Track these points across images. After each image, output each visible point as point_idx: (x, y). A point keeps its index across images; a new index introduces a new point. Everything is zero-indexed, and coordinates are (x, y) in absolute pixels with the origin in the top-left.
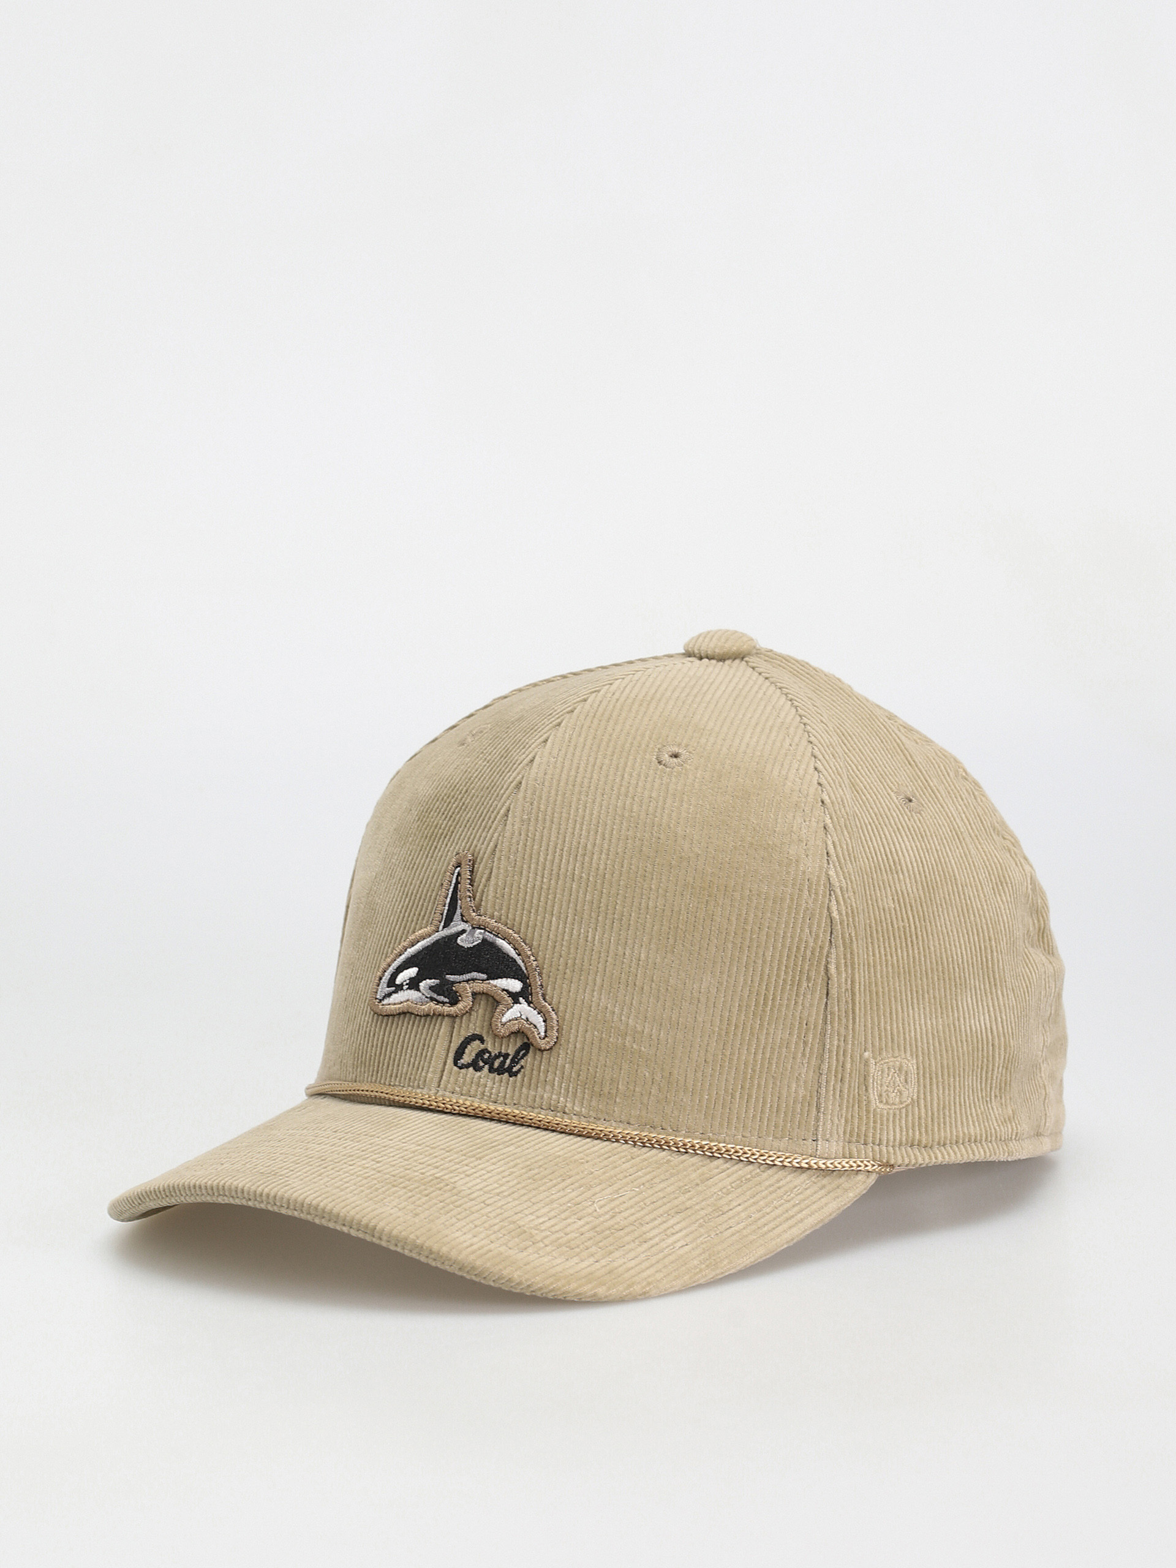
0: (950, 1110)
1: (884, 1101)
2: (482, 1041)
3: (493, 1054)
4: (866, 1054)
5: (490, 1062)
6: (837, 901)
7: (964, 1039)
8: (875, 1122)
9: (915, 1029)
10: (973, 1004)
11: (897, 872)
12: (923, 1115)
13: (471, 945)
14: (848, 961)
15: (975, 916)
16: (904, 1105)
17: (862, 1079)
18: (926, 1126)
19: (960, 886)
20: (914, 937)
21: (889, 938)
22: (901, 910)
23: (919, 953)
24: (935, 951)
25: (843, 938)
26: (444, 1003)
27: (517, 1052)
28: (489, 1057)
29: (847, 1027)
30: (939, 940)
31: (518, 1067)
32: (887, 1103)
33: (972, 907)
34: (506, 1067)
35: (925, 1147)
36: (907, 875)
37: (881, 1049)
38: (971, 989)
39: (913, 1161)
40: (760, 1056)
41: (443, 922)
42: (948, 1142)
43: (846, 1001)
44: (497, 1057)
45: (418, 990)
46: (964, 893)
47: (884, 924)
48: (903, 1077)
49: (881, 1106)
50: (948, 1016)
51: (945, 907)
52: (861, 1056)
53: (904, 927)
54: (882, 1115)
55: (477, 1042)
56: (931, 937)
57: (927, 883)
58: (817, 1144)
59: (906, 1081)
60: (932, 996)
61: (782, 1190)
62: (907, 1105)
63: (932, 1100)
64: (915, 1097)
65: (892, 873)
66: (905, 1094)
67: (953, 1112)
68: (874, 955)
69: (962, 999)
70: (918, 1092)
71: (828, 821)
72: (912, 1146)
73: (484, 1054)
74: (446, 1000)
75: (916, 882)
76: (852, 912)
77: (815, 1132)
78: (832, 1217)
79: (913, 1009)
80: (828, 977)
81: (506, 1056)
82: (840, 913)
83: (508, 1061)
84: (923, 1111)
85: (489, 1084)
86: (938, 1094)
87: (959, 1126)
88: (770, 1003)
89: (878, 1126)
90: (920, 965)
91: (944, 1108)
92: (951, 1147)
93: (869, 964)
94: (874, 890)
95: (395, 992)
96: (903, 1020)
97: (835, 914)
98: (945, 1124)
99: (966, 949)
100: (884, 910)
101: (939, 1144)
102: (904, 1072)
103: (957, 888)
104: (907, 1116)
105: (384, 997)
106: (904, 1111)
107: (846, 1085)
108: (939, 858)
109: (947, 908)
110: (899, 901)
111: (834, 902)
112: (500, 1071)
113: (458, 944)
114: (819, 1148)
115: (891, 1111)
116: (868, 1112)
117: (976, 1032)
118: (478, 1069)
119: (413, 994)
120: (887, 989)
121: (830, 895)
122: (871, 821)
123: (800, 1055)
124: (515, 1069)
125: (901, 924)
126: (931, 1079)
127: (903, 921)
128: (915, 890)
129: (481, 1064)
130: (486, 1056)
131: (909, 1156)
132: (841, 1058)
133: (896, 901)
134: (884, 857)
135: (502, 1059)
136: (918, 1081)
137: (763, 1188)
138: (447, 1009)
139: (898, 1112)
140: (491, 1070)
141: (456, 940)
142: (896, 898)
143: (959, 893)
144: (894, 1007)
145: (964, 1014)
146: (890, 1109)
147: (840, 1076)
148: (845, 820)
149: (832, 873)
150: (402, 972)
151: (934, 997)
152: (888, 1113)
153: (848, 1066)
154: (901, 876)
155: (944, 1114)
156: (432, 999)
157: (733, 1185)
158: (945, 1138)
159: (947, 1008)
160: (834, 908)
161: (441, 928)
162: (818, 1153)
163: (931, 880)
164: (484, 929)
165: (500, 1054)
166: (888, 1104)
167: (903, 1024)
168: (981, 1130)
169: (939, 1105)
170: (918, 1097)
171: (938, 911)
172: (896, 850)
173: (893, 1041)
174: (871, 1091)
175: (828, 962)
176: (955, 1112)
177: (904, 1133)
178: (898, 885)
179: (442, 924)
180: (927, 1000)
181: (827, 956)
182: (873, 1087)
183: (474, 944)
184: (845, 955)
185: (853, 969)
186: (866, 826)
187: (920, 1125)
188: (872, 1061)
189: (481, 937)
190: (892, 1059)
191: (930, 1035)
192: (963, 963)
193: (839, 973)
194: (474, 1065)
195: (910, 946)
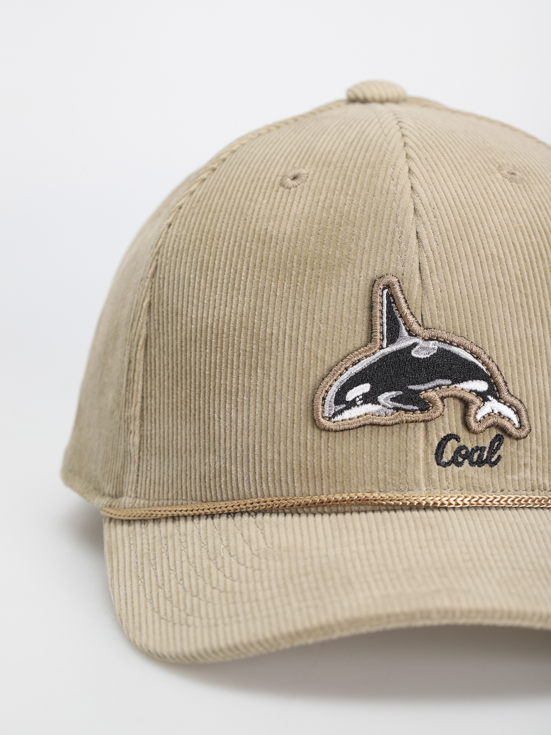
2: (457, 439)
3: (470, 449)
5: (468, 456)
13: (428, 356)
26: (414, 411)
27: (492, 443)
28: (466, 452)
31: (496, 457)
34: (485, 458)
41: (385, 339)
44: (474, 450)
45: (379, 403)
55: (453, 441)
73: (462, 450)
74: (415, 408)
81: (482, 449)
83: (485, 454)
85: (476, 476)
95: (347, 408)
105: (334, 415)
112: (480, 463)
113: (413, 357)
118: (459, 464)
119: (370, 408)
124: (493, 460)
129: (460, 460)
130: (463, 452)
135: (479, 452)
138: (419, 416)
140: (472, 464)
141: (410, 353)
150: (352, 389)
156: (397, 409)
161: (385, 345)
164: (437, 340)
165: (477, 448)
179: (385, 341)
183: (431, 354)
189: (436, 347)
194: (454, 461)
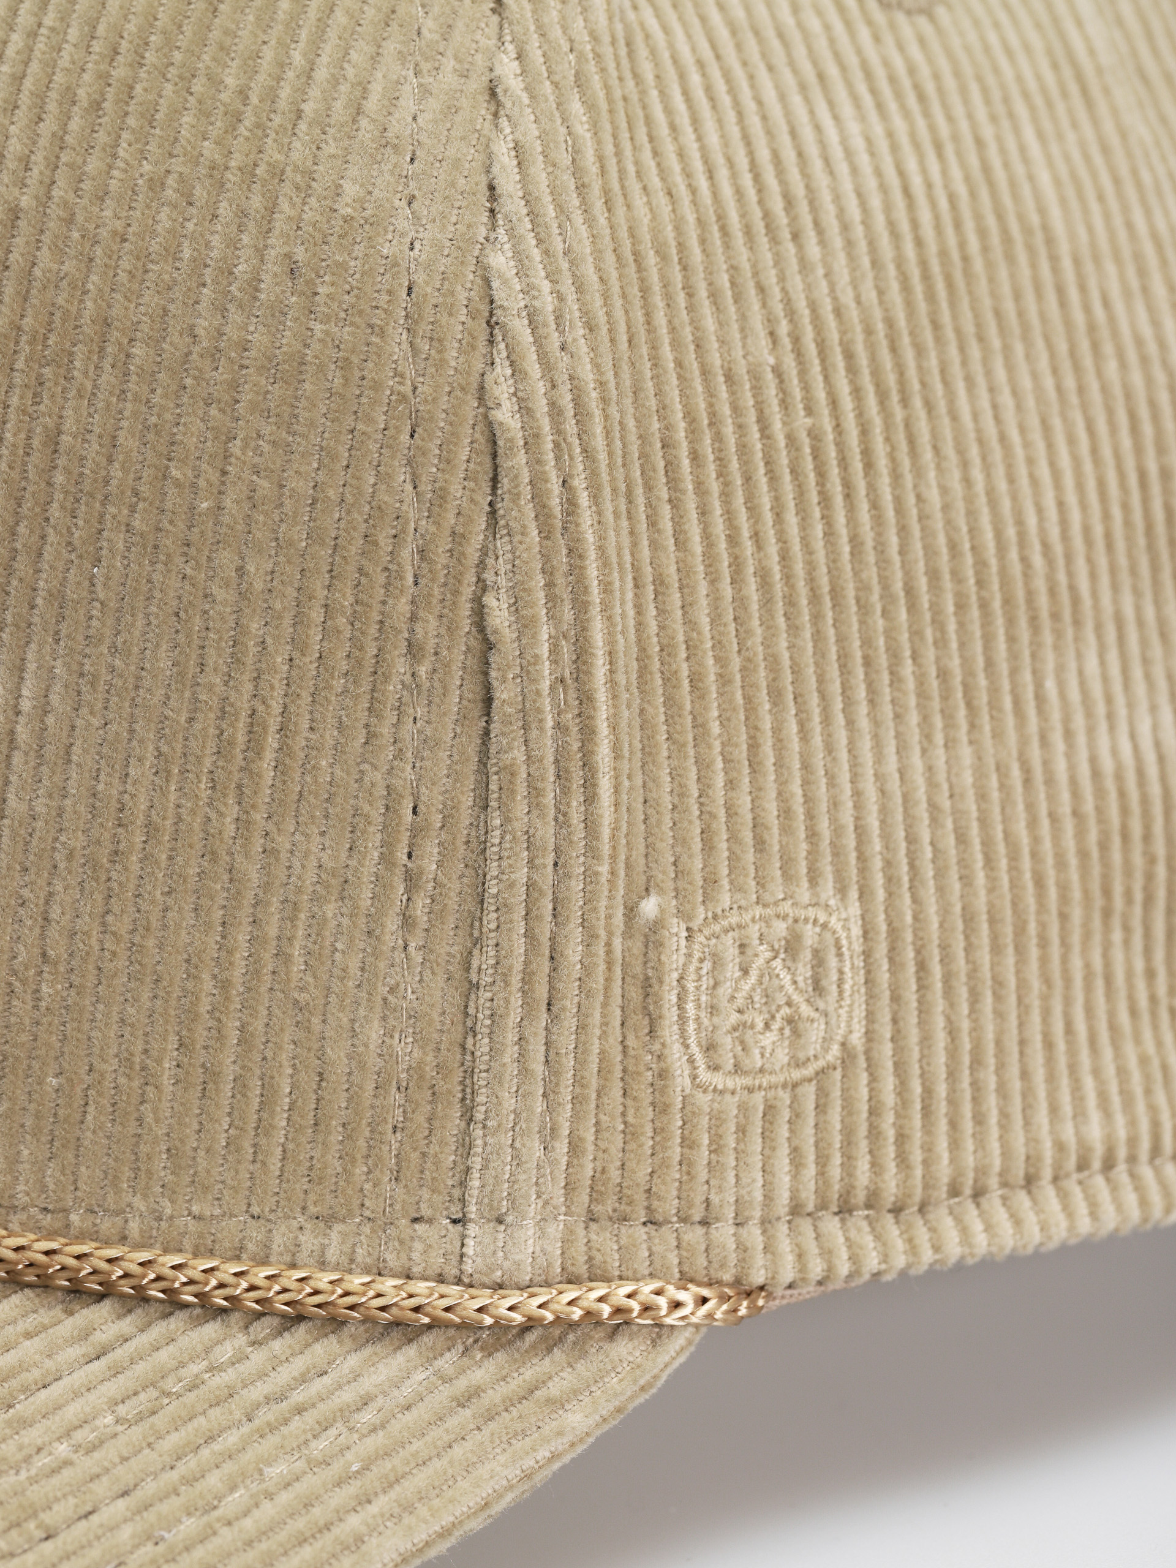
0: (1001, 1067)
1: (729, 1065)
4: (650, 907)
6: (512, 364)
7: (1065, 809)
8: (688, 1143)
9: (857, 794)
10: (1105, 679)
11: (796, 236)
12: (889, 1098)
14: (560, 580)
15: (1123, 365)
16: (809, 1071)
17: (635, 994)
18: (902, 1138)
19: (1067, 264)
20: (857, 466)
21: (748, 479)
22: (803, 372)
23: (878, 520)
24: (946, 508)
25: (538, 498)
29: (562, 819)
30: (965, 465)
32: (738, 1069)
33: (1115, 334)
35: (897, 1210)
36: (838, 243)
37: (711, 881)
38: (1099, 628)
39: (844, 1268)
40: (241, 937)
42: (993, 1182)
43: (558, 725)
46: (1083, 288)
47: (729, 430)
48: (804, 972)
49: (718, 1080)
50: (998, 735)
51: (996, 343)
52: (631, 911)
53: (815, 435)
54: (717, 1119)
56: (928, 456)
57: (923, 264)
58: (463, 1237)
59: (818, 987)
60: (933, 671)
61: (310, 1417)
62: (822, 1072)
63: (926, 1040)
64: (857, 1039)
65: (775, 240)
66: (815, 1034)
67: (1014, 1071)
68: (681, 543)
69: (1060, 669)
70: (870, 1017)
71: (508, 68)
72: (845, 1210)
75: (875, 263)
76: (578, 401)
77: (456, 1193)
78: (497, 1508)
79: (850, 723)
80: (486, 640)
82: (524, 408)
84: (889, 1083)
86: (949, 1020)
87: (1042, 1117)
88: (272, 741)
89: (703, 1155)
90: (883, 562)
91: (977, 1062)
92: (1004, 1199)
93: (660, 582)
94: (691, 308)
96: (806, 766)
97: (506, 415)
98: (979, 1119)
99: (1080, 487)
100: (729, 378)
101: (954, 1191)
102: (807, 955)
103: (1056, 270)
104: (821, 1108)
106: (809, 1092)
107: (570, 1022)
108: (986, 169)
109: (1007, 349)
110: (796, 340)
111: (503, 370)
114: (469, 1250)
115: (758, 1098)
116: (661, 1109)
117: (1119, 777)
120: (736, 662)
121: (491, 342)
122: (707, 54)
123: (392, 923)
125: (802, 422)
126: (922, 967)
127: (809, 411)
128: (870, 295)
131: (827, 1253)
132: (545, 930)
133: (786, 342)
134: (747, 180)
136: (870, 982)
137: (238, 1415)
139: (785, 1097)
142: (783, 328)
143: (1060, 290)
144: (767, 724)
145: (1067, 720)
146: (750, 1090)
147: (542, 992)
148: (581, 58)
149: (500, 261)
151: (943, 675)
152: (743, 1108)
153: (573, 952)
154: (814, 251)
155: (976, 1085)
157: (122, 1410)
158: (981, 1171)
159: (994, 705)
160: (502, 390)
162: (468, 1268)
163: (943, 253)
166: (746, 1073)
167: (806, 783)
168: (1132, 1123)
169: (953, 1053)
170: (870, 1036)
171: (964, 363)
172: (800, 154)
173: (760, 845)
174: (669, 1031)
175: (482, 586)
176: (1025, 1075)
177: (811, 1170)
178: (796, 283)
180: (911, 684)
181: (481, 565)
182: (682, 1019)
184: (546, 558)
185: (581, 606)
186: (682, 76)
187: (874, 1134)
188: (677, 928)
190: (758, 911)
191: (922, 811)
192: (1065, 537)
193: (525, 626)
195: (839, 500)
